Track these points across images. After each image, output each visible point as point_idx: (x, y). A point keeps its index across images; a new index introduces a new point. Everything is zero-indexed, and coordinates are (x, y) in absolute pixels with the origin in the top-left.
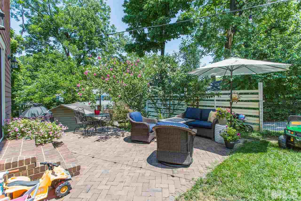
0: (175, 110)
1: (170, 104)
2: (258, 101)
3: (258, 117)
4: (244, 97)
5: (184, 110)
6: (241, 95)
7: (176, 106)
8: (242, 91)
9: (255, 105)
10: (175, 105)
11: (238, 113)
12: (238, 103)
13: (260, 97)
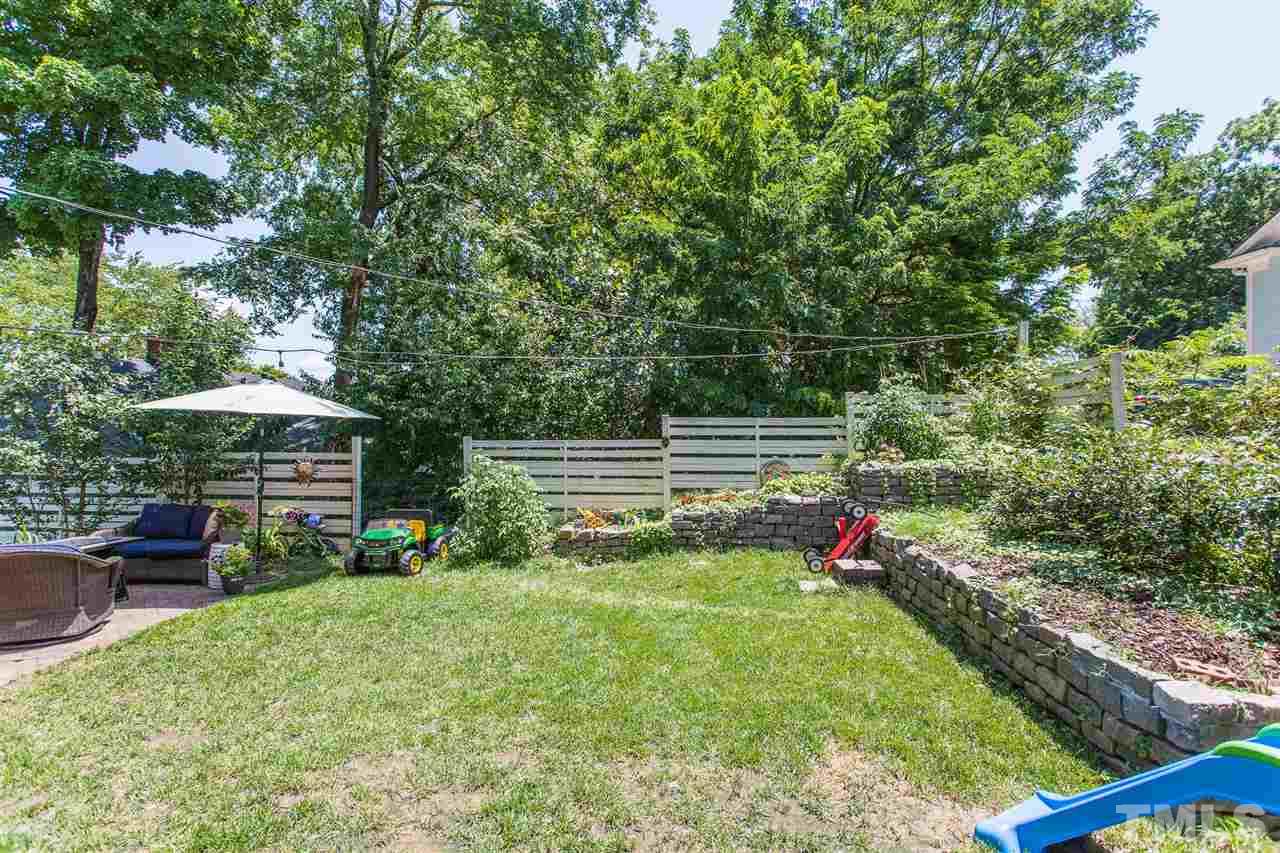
0: (105, 514)
1: (82, 495)
2: (349, 480)
3: (350, 517)
4: (325, 471)
5: (137, 513)
6: (320, 466)
7: (112, 501)
8: (320, 456)
9: (342, 489)
10: (108, 497)
11: (307, 511)
12: (314, 485)
13: (356, 471)
